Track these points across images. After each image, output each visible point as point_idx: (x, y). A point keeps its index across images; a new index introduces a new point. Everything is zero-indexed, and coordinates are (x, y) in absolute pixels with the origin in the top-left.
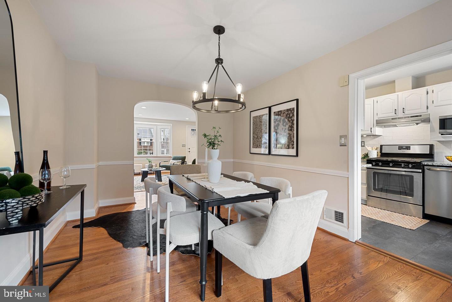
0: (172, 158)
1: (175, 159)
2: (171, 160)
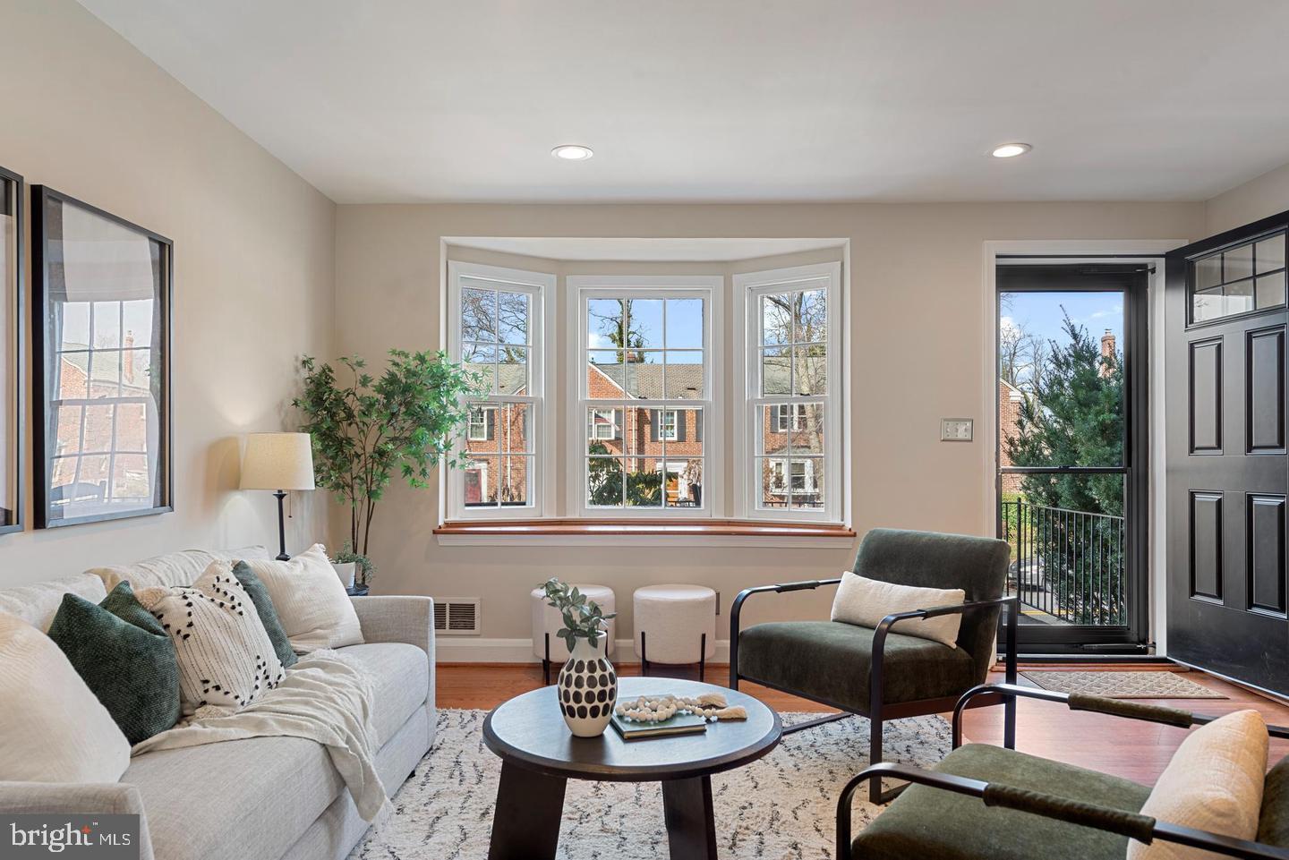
0: (856, 546)
2: (849, 579)
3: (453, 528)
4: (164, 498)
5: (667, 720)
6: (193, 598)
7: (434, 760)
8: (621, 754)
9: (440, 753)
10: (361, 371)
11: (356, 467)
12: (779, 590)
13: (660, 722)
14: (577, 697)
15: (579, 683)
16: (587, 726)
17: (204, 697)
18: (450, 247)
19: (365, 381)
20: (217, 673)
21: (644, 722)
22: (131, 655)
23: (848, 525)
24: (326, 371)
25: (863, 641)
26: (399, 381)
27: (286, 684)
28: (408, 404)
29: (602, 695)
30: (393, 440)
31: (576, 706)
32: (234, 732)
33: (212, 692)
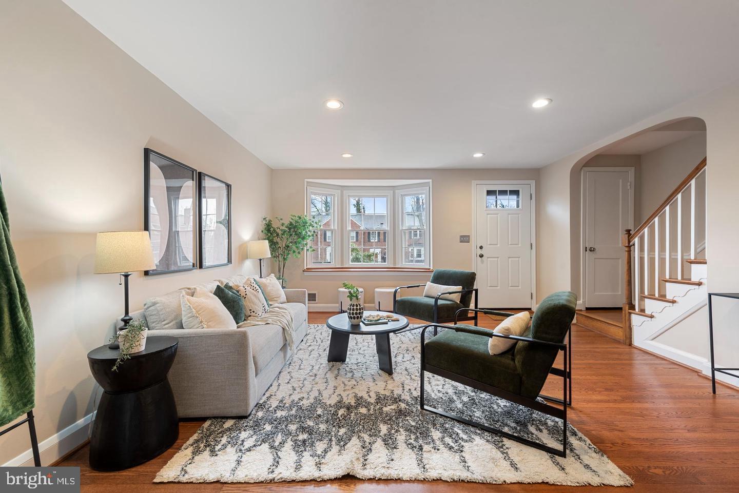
0: (432, 274)
1: (441, 278)
2: (429, 284)
3: (309, 270)
4: (230, 261)
5: (377, 320)
6: (246, 287)
7: (308, 337)
8: (364, 328)
9: (309, 335)
10: (282, 222)
11: (280, 251)
12: (408, 287)
13: (376, 321)
14: (353, 314)
15: (353, 310)
16: (355, 321)
17: (250, 314)
18: (307, 182)
19: (283, 225)
20: (254, 308)
21: (371, 321)
22: (234, 302)
23: (432, 268)
24: (270, 221)
25: (432, 301)
26: (293, 225)
27: (269, 312)
28: (294, 231)
29: (360, 313)
30: (291, 242)
31: (352, 316)
32: (260, 323)
33: (252, 313)
